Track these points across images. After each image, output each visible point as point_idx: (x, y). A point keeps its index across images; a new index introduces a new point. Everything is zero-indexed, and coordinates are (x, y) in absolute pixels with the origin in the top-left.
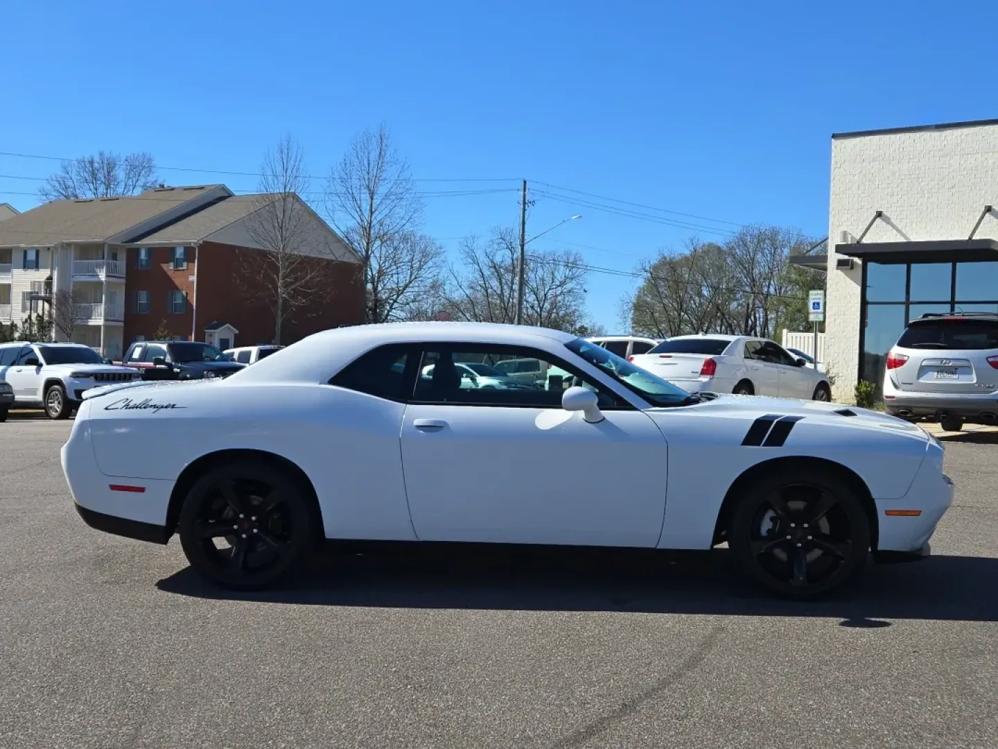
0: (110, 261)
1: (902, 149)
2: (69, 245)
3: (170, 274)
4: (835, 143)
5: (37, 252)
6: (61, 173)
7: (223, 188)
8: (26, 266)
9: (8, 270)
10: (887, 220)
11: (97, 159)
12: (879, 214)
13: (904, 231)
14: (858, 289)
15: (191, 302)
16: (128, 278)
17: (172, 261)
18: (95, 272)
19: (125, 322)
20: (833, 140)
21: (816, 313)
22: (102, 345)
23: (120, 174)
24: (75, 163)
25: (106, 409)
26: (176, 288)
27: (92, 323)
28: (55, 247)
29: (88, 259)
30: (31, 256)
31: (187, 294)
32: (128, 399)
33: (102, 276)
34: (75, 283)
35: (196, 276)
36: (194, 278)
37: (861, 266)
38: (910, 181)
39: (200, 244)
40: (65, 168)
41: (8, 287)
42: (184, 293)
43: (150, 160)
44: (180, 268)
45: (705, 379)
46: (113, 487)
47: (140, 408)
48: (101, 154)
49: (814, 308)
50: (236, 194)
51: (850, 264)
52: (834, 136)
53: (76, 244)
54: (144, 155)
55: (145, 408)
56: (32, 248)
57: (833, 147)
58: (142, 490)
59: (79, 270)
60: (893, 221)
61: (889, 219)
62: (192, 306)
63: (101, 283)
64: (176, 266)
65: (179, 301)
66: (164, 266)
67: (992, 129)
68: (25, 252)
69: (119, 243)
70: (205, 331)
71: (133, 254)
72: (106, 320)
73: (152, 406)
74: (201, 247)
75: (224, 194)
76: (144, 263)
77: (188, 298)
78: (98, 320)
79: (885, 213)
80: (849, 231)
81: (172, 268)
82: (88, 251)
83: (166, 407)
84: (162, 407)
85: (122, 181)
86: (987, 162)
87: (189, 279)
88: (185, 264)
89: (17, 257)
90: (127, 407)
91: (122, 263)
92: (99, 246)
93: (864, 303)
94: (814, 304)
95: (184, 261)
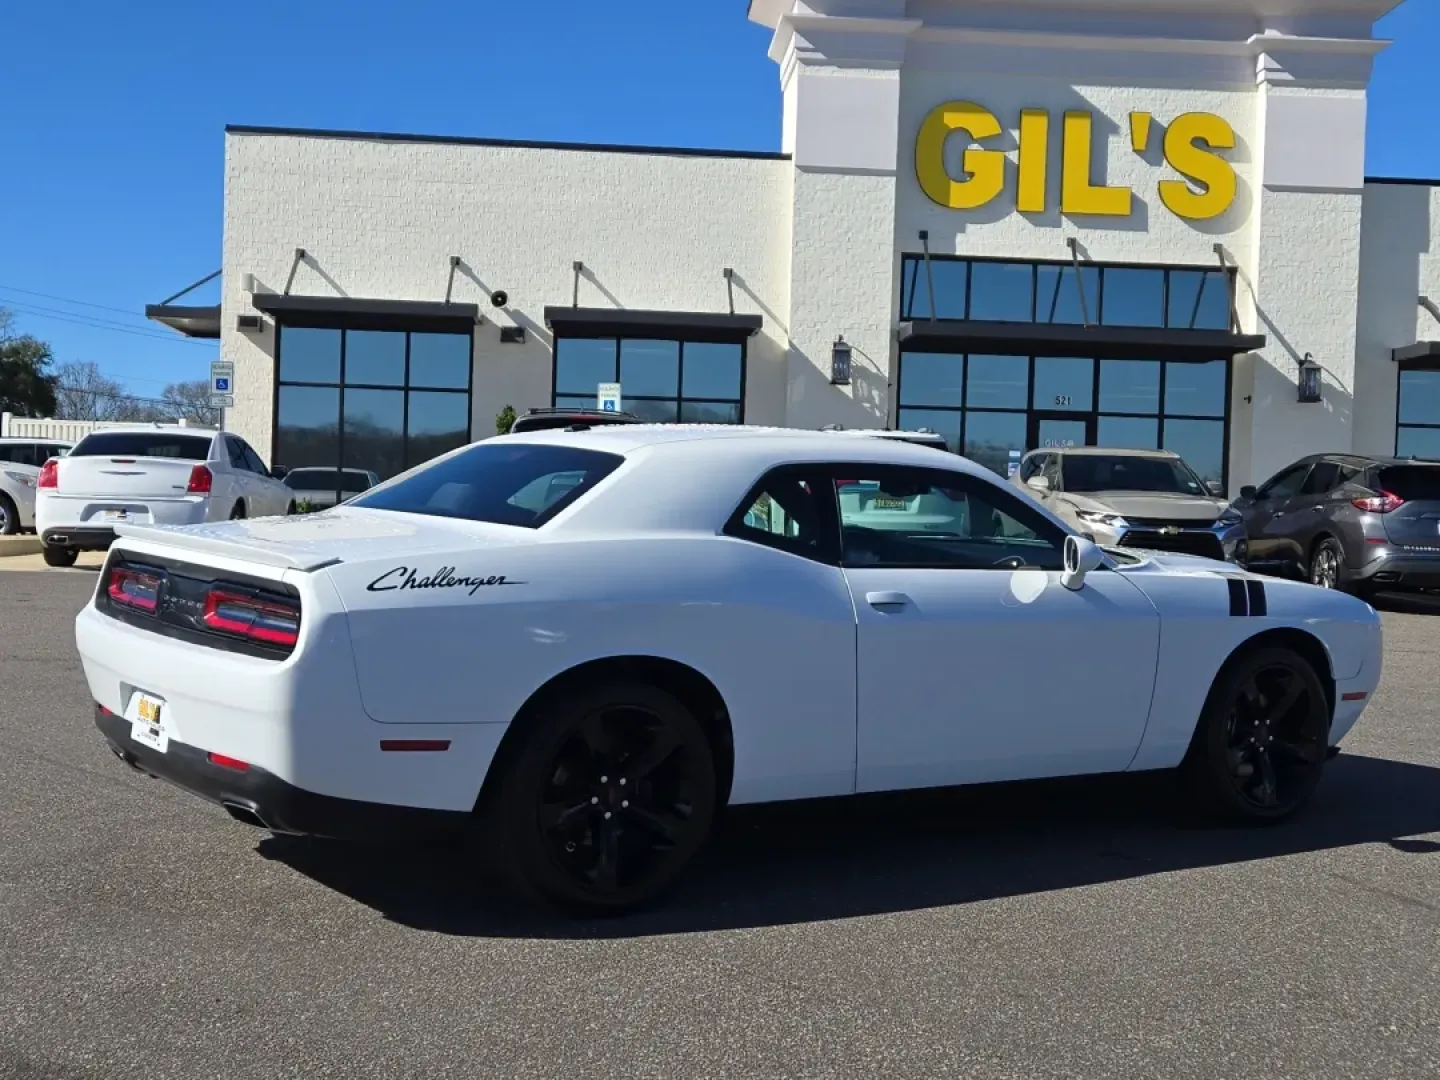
1: (332, 162)
4: (231, 139)
10: (313, 264)
12: (302, 254)
13: (337, 281)
14: (270, 362)
20: (227, 135)
21: (222, 395)
25: (371, 588)
32: (406, 570)
37: (274, 330)
38: (346, 209)
45: (197, 499)
46: (387, 746)
47: (433, 584)
49: (218, 388)
51: (259, 324)
52: (231, 129)
55: (449, 584)
57: (227, 145)
58: (443, 746)
60: (322, 266)
61: (316, 262)
67: (458, 150)
73: (460, 581)
79: (309, 252)
80: (255, 275)
83: (489, 582)
84: (482, 583)
86: (453, 196)
90: (411, 582)
93: (278, 383)
94: (218, 381)
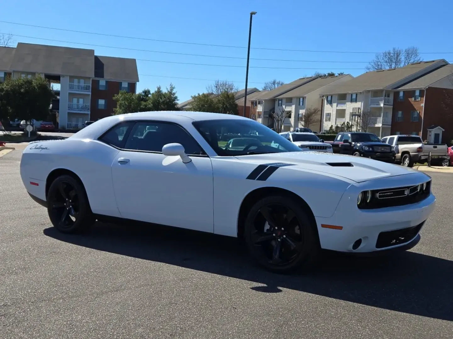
0: (386, 98)
2: (369, 91)
3: (412, 103)
5: (357, 95)
6: (375, 59)
7: (444, 61)
8: (352, 101)
9: (344, 103)
11: (392, 52)
15: (421, 116)
16: (393, 105)
17: (413, 97)
18: (379, 103)
19: (391, 125)
22: (380, 136)
23: (402, 58)
24: (382, 54)
25: (30, 149)
26: (415, 110)
27: (377, 126)
28: (363, 92)
29: (377, 97)
30: (354, 97)
31: (420, 112)
33: (382, 105)
34: (371, 108)
35: (424, 104)
36: (423, 105)
39: (427, 89)
40: (377, 57)
41: (345, 110)
42: (418, 112)
43: (416, 50)
44: (417, 100)
48: (394, 49)
50: (450, 63)
53: (372, 91)
54: (413, 48)
55: (39, 149)
56: (354, 93)
58: (37, 185)
59: (373, 102)
62: (422, 118)
63: (381, 108)
64: (415, 99)
65: (416, 116)
66: (410, 99)
68: (352, 95)
69: (390, 89)
70: (428, 130)
71: (397, 94)
72: (383, 125)
74: (427, 90)
75: (444, 64)
76: (401, 98)
77: (420, 114)
78: (379, 125)
81: (413, 100)
82: (376, 93)
85: (403, 61)
87: (420, 105)
88: (420, 98)
89: (348, 97)
90: (36, 148)
91: (391, 98)
92: (381, 91)
95: (419, 97)
